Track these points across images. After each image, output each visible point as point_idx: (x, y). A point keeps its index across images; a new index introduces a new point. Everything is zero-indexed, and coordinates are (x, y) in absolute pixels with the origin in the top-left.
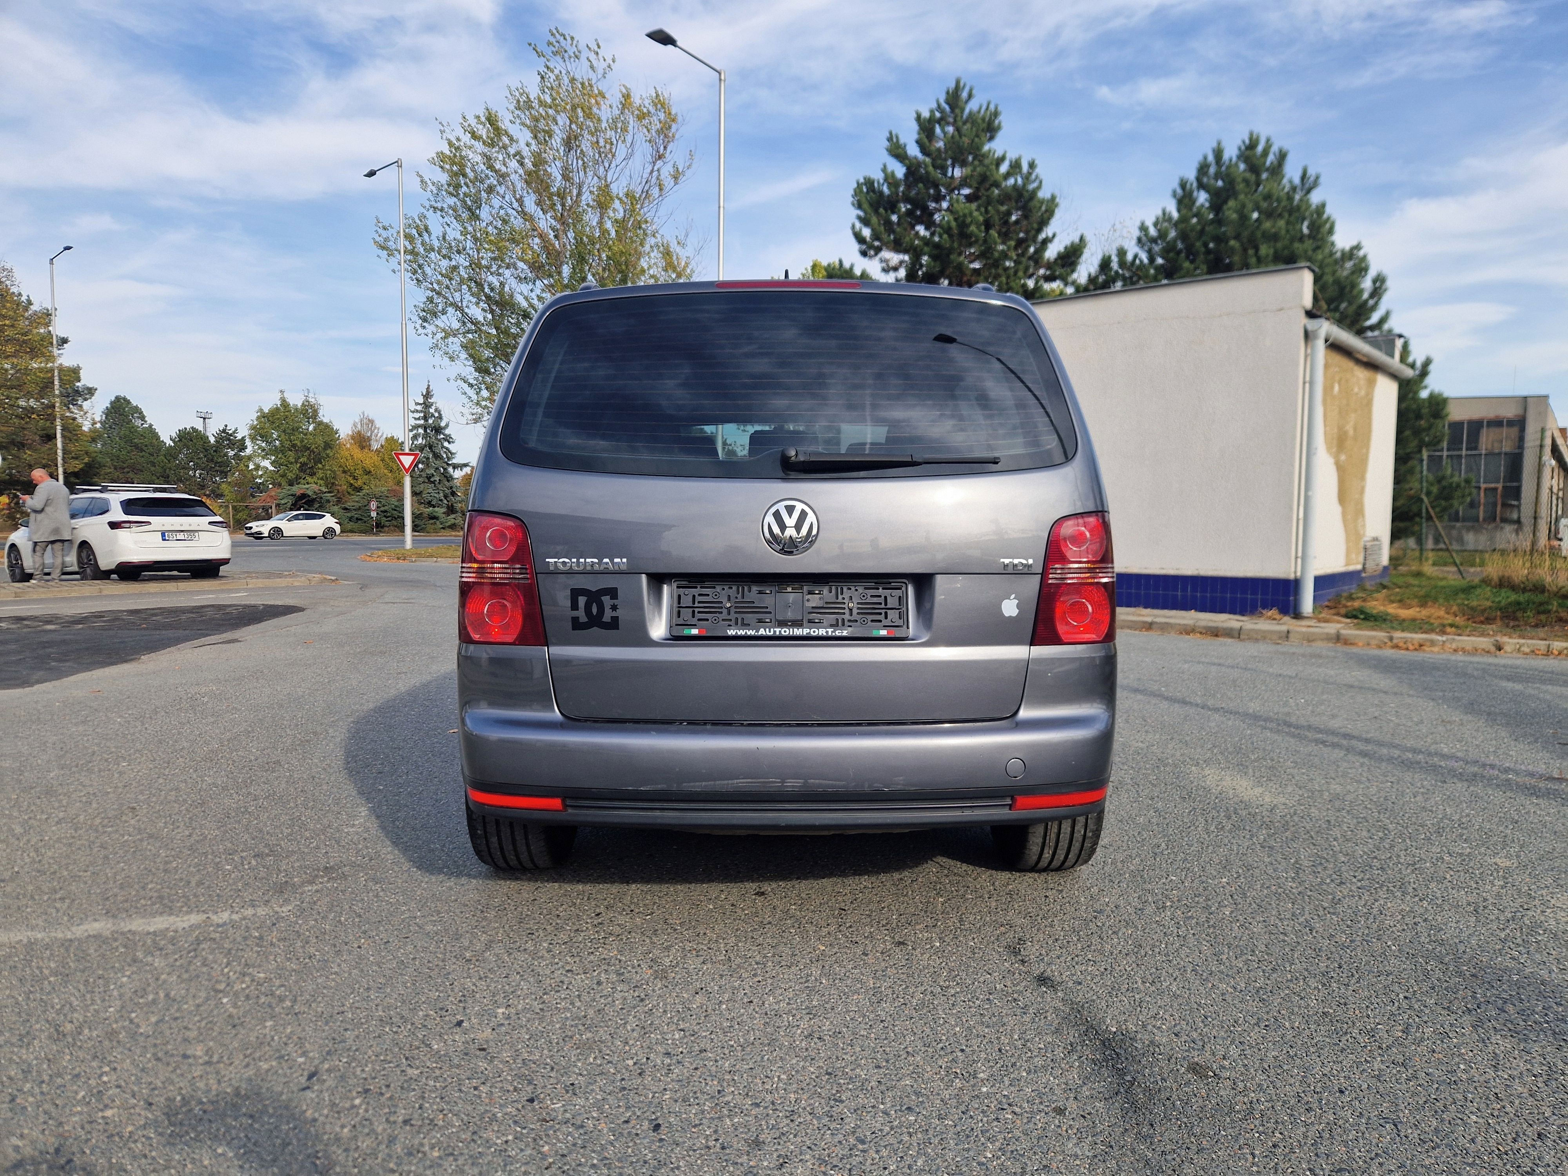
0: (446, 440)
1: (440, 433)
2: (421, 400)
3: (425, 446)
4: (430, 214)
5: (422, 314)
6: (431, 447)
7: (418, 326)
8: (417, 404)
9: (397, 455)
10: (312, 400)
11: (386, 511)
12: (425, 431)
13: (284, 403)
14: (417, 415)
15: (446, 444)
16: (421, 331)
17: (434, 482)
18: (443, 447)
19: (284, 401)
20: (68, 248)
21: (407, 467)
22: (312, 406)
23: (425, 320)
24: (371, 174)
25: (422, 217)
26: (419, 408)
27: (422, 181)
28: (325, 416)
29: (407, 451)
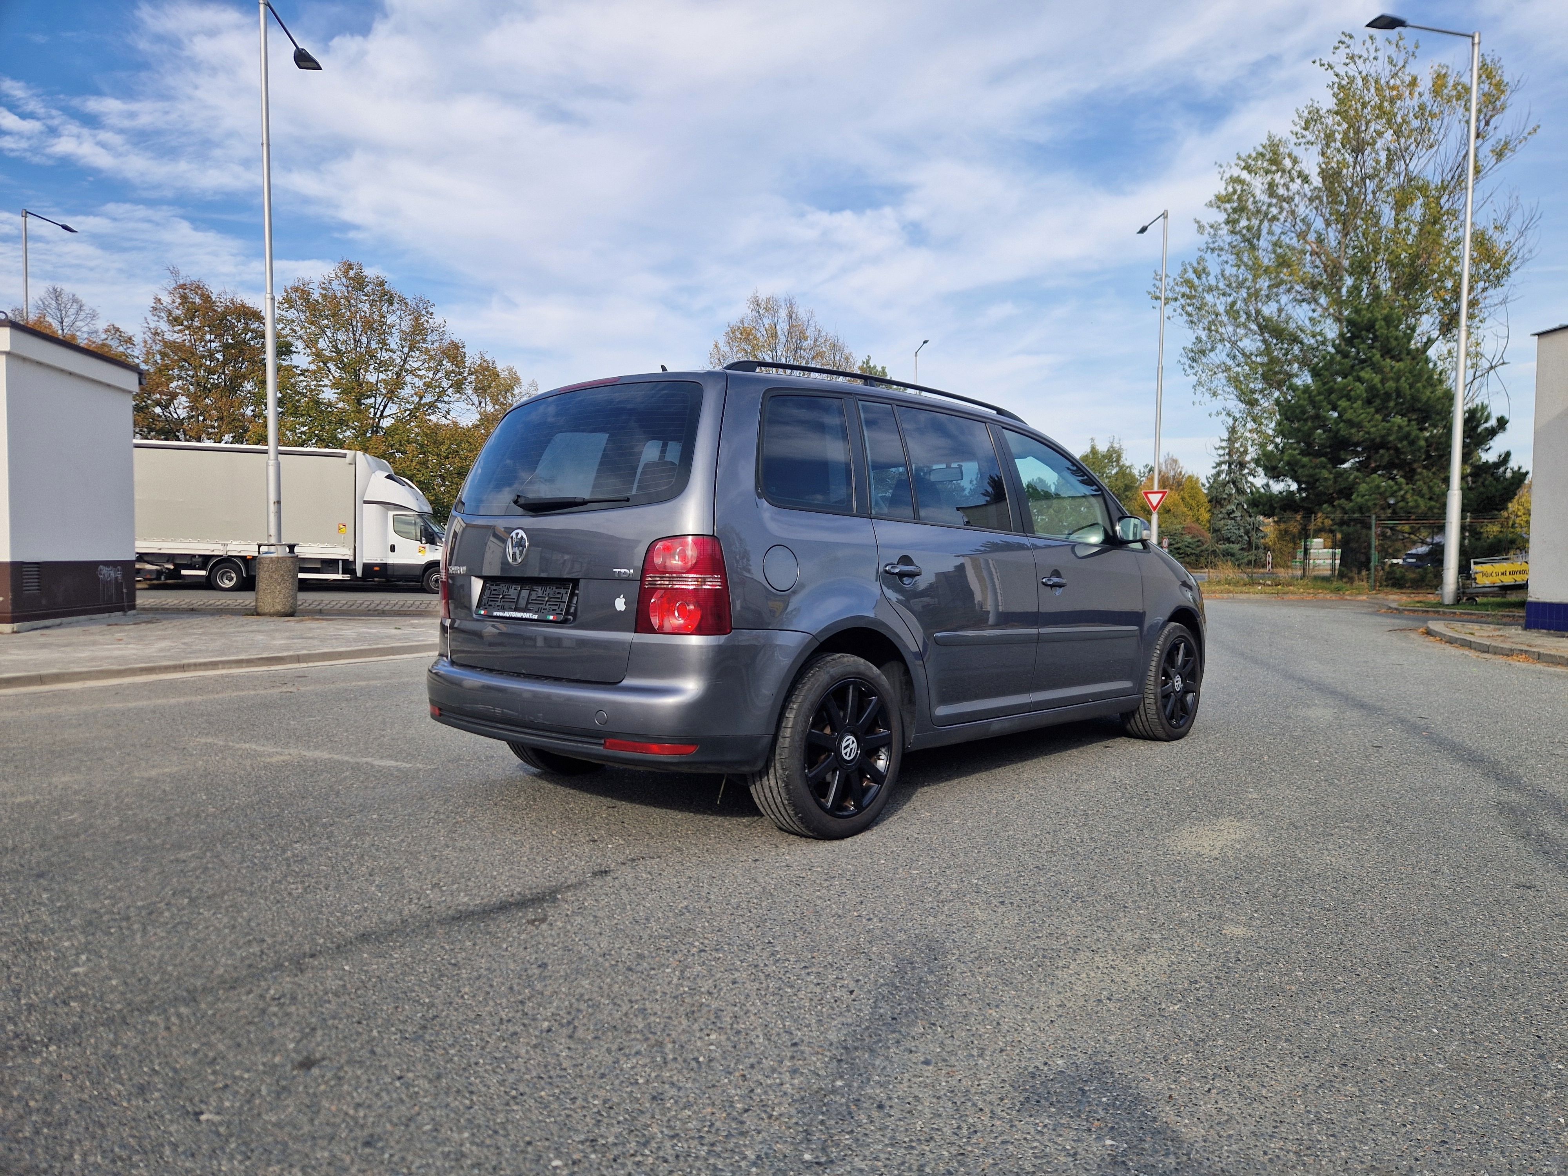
0: (1250, 474)
1: (1245, 467)
2: (1225, 436)
3: (1228, 482)
4: (1208, 256)
5: (1191, 355)
6: (1234, 483)
7: (1187, 367)
8: (1222, 440)
9: (1146, 493)
10: (1116, 446)
11: (1179, 548)
12: (1230, 466)
13: (1094, 451)
14: (1221, 452)
15: (1250, 478)
16: (1189, 371)
17: (1234, 518)
18: (1247, 482)
19: (1093, 449)
20: (925, 342)
21: (1155, 504)
22: (1116, 452)
23: (1194, 360)
24: (1143, 230)
25: (1201, 260)
26: (1224, 444)
27: (1200, 227)
28: (1126, 461)
29: (1156, 489)
